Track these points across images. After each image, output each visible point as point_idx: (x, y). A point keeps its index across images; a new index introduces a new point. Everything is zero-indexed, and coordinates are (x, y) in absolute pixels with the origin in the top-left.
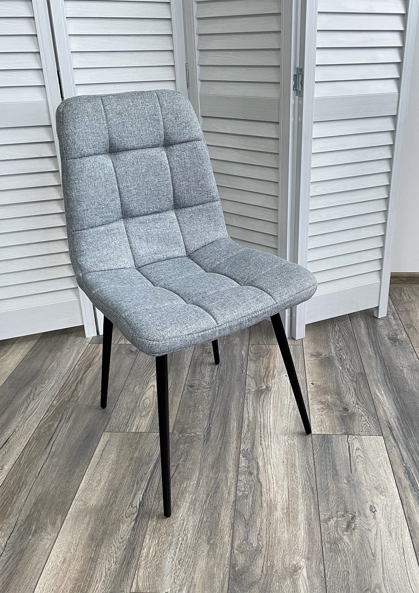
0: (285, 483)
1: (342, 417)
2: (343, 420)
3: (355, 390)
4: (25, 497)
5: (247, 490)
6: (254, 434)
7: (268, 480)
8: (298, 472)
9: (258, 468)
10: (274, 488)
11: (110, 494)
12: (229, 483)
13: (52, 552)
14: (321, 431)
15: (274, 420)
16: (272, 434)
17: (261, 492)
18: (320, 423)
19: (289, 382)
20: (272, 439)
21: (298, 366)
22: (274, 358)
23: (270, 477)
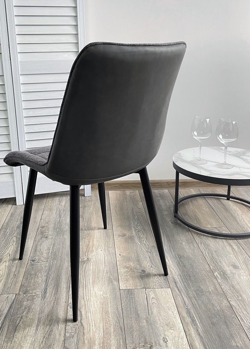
0: (101, 325)
1: (141, 276)
2: (142, 278)
3: (150, 257)
5: (73, 332)
7: (88, 324)
9: (81, 315)
10: (93, 329)
12: (59, 328)
14: (127, 287)
15: (93, 281)
16: (92, 291)
17: (84, 333)
18: (126, 282)
19: (103, 255)
20: (91, 295)
21: (110, 244)
22: (93, 239)
23: (90, 321)
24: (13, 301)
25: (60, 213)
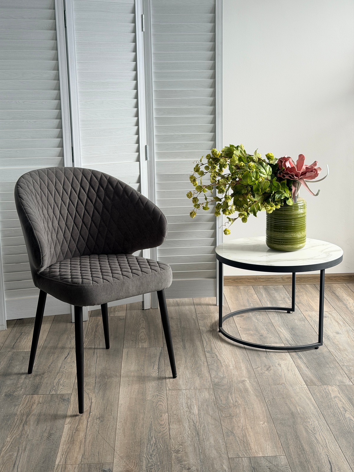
0: (233, 360)
1: (259, 338)
2: (261, 339)
3: (266, 329)
4: (95, 369)
5: (213, 362)
6: (211, 346)
7: (223, 359)
8: (239, 356)
9: (216, 355)
10: (227, 361)
11: (140, 366)
12: (202, 361)
13: (121, 383)
16: (221, 345)
17: (221, 363)
19: (226, 327)
20: (222, 347)
21: (230, 321)
22: (214, 319)
23: (224, 358)
24: (162, 350)
25: (177, 303)
